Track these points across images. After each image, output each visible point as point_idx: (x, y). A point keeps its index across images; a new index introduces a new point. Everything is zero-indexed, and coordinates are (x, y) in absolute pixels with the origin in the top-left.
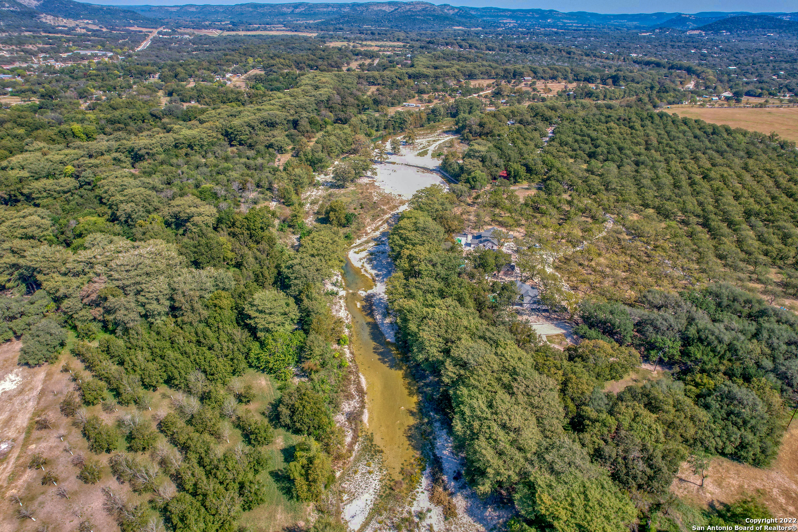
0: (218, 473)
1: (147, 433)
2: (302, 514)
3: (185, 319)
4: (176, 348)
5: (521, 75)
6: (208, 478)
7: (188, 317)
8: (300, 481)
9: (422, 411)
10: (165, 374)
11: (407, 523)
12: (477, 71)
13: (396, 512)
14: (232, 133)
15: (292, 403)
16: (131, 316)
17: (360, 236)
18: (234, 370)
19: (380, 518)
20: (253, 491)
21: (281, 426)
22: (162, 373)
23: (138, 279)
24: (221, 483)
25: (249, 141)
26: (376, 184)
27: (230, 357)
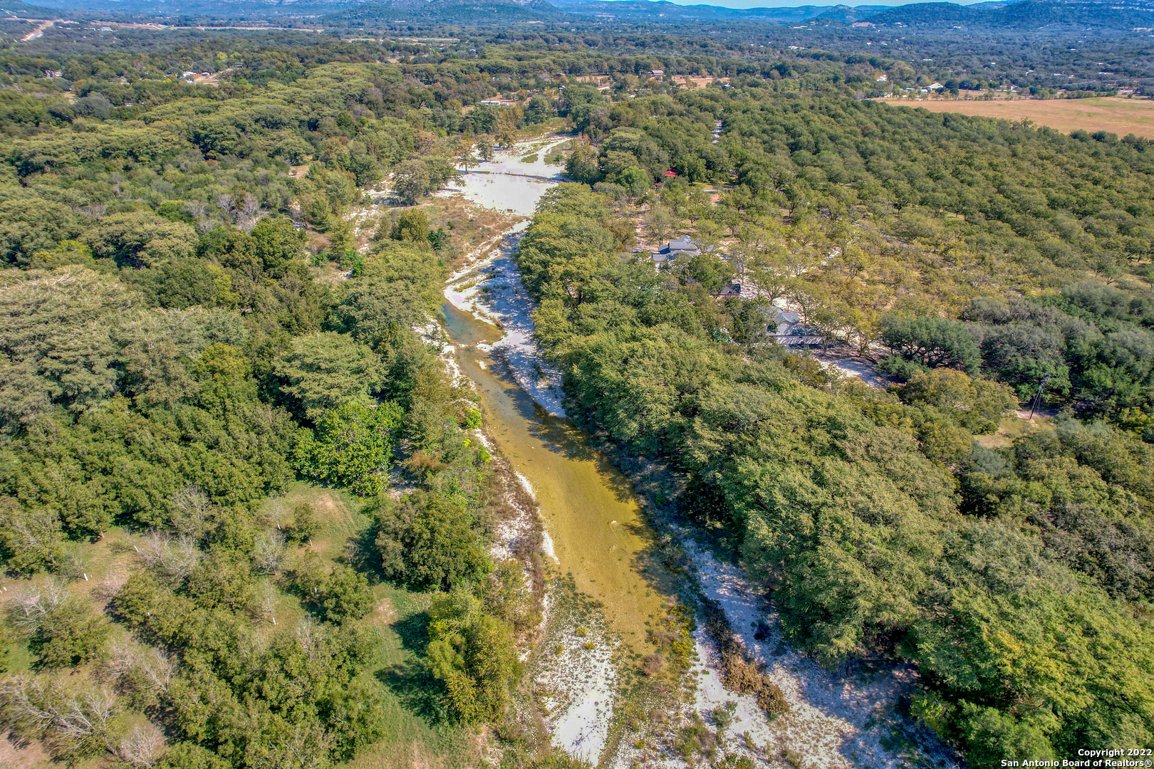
0: (266, 687)
1: (81, 624)
2: (469, 752)
3: (153, 395)
4: (137, 452)
5: (647, 67)
6: (241, 699)
7: (158, 391)
8: (458, 681)
9: (652, 523)
10: (116, 503)
11: (695, 738)
12: (582, 63)
13: (664, 719)
14: (207, 136)
15: (405, 527)
16: (29, 398)
17: (459, 267)
18: (267, 484)
19: (635, 737)
20: (354, 715)
21: (384, 578)
22: (108, 503)
23: (41, 328)
24: (274, 709)
25: (239, 148)
26: (465, 198)
27: (255, 458)
